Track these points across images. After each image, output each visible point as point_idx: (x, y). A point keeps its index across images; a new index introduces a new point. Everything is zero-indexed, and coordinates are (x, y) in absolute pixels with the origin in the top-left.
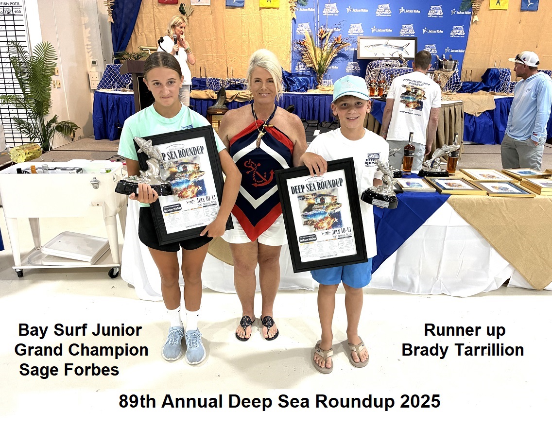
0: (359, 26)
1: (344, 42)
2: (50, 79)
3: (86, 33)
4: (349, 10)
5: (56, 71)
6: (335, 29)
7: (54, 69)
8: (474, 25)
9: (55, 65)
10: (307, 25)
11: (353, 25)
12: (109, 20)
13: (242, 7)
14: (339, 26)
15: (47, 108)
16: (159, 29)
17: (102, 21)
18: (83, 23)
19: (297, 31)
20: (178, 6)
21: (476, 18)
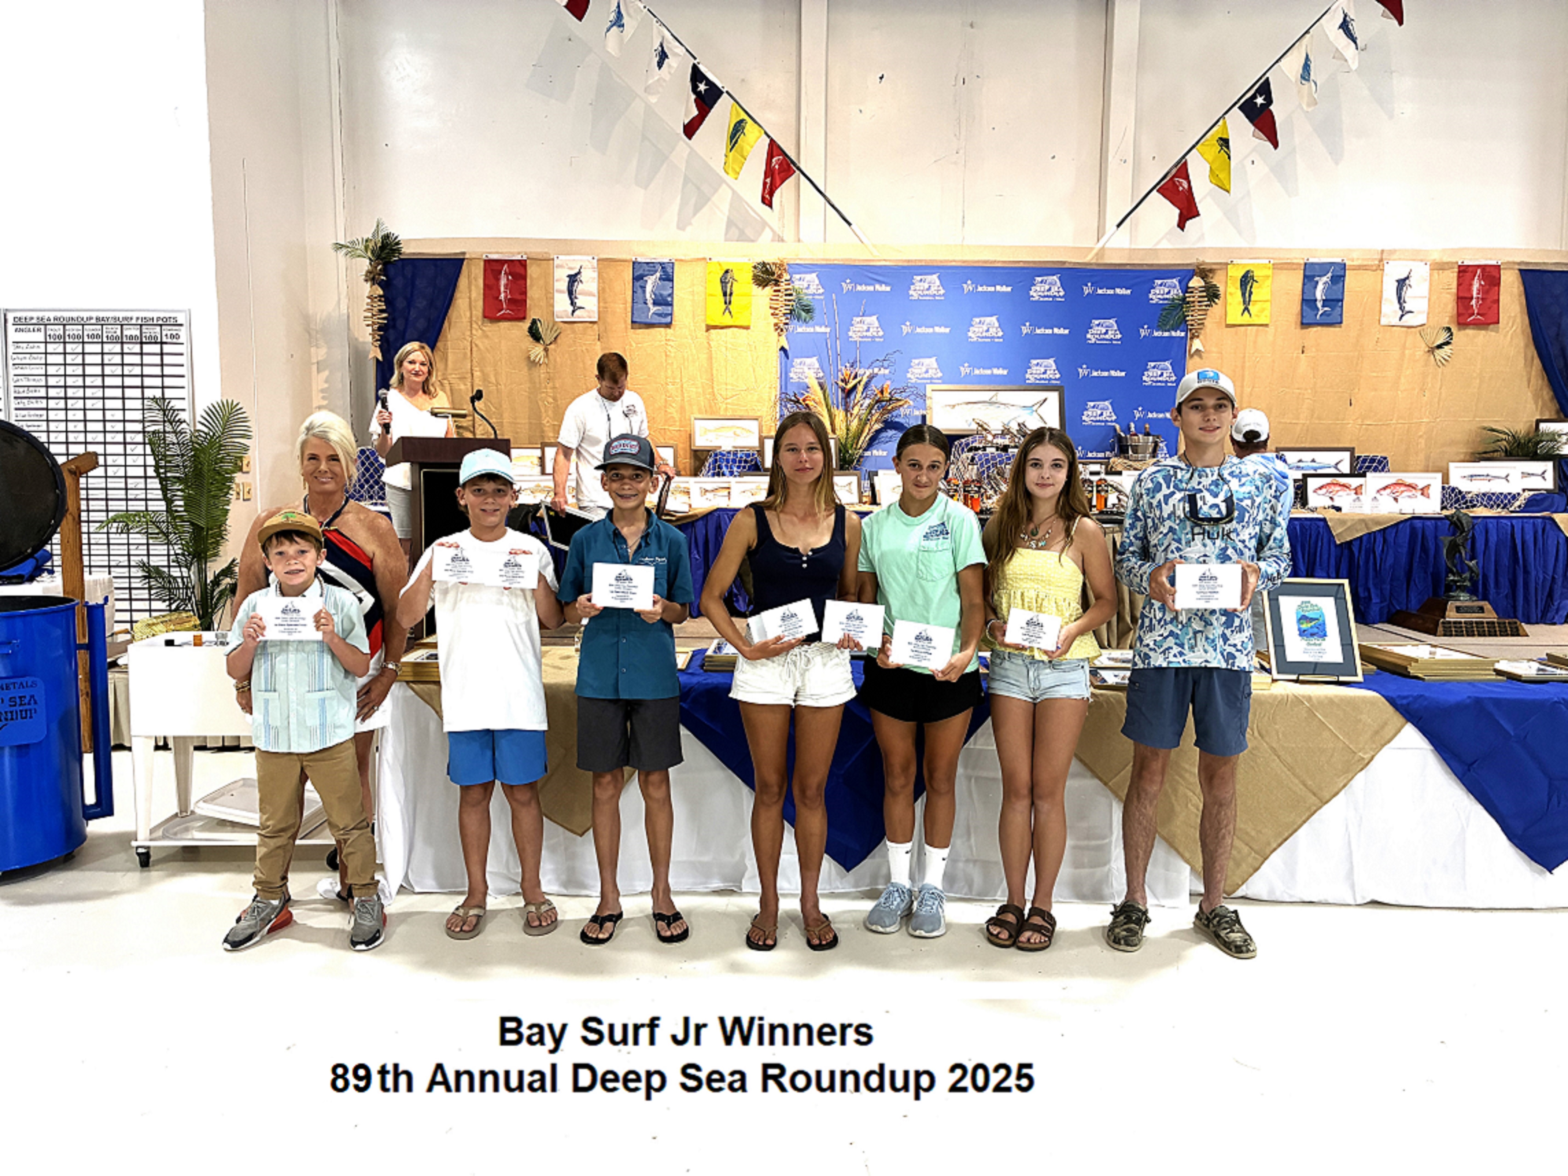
0: (932, 362)
1: (897, 396)
2: (231, 480)
3: (319, 381)
4: (906, 329)
5: (245, 462)
6: (876, 370)
7: (241, 458)
8: (1196, 358)
9: (246, 448)
10: (814, 361)
11: (917, 361)
12: (371, 356)
13: (668, 325)
14: (886, 364)
15: (218, 543)
16: (482, 371)
17: (357, 356)
18: (315, 361)
19: (791, 375)
20: (527, 324)
21: (1197, 344)
